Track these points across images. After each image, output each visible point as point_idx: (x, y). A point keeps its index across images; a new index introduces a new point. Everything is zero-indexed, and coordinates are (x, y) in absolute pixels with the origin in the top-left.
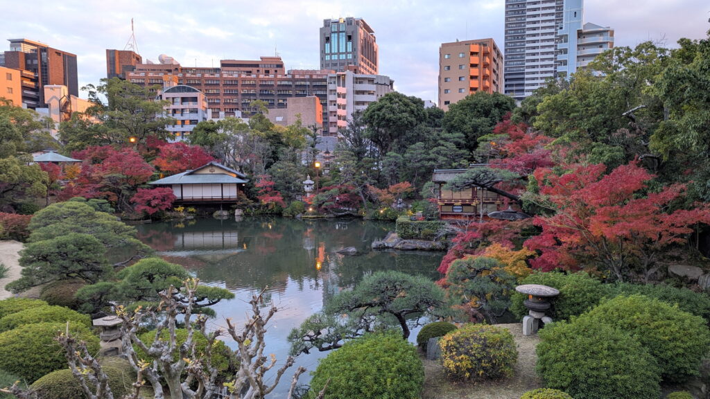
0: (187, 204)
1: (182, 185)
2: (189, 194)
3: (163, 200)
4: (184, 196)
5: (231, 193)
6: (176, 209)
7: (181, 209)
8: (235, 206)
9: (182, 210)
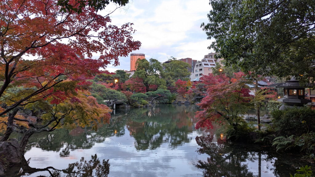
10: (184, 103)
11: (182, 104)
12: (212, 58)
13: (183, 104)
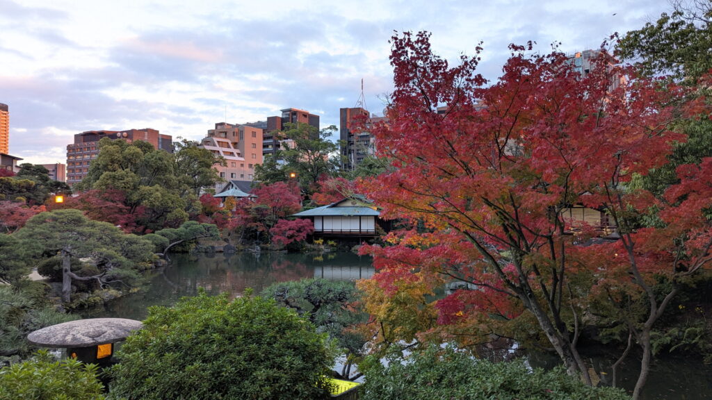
0: (327, 236)
1: (323, 217)
2: (329, 226)
3: (299, 231)
4: (324, 228)
5: (369, 226)
6: (316, 241)
7: (321, 241)
8: (373, 240)
9: (321, 243)
10: (222, 249)
11: (217, 252)
12: (226, 137)
13: (221, 252)
